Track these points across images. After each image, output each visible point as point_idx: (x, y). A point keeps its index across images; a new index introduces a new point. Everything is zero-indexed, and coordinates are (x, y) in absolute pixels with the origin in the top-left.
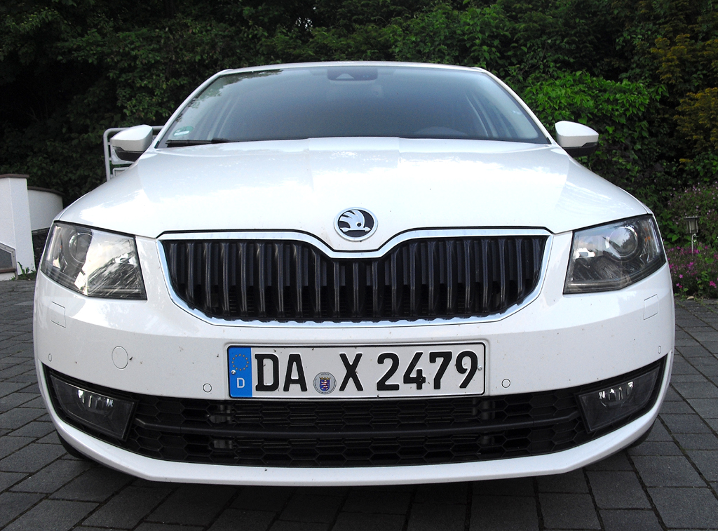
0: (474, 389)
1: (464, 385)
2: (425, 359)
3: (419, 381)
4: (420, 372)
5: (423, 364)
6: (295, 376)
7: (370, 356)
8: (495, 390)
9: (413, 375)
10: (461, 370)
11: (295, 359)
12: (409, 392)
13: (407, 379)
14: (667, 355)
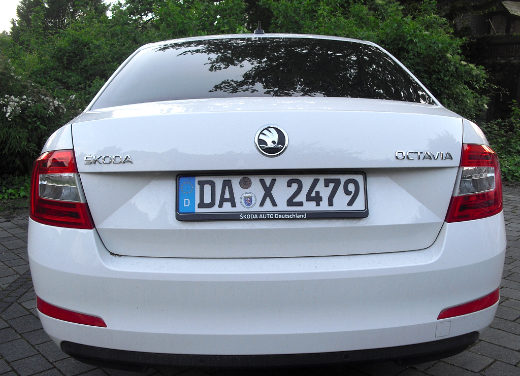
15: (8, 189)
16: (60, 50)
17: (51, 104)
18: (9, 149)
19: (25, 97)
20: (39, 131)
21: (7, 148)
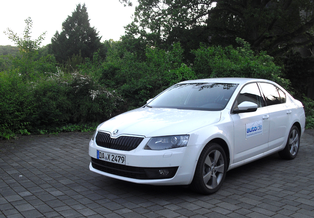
0: (124, 164)
1: (122, 163)
2: (117, 157)
7: (111, 155)
8: (127, 165)
10: (122, 160)
11: (103, 153)
12: (115, 162)
13: (115, 160)
14: (178, 167)
15: (90, 127)
16: (105, 71)
17: (108, 94)
18: (92, 111)
19: (98, 91)
20: (103, 104)
21: (91, 111)
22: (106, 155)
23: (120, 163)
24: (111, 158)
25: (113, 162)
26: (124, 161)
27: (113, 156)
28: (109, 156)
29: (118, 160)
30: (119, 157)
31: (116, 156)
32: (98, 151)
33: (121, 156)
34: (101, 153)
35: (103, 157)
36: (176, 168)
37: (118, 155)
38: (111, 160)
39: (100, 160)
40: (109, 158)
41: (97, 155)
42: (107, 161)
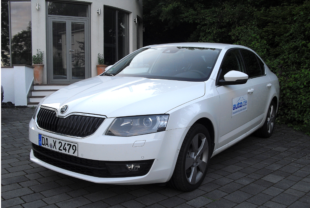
0: (75, 155)
1: (74, 153)
2: (66, 145)
3: (65, 150)
4: (66, 147)
5: (66, 146)
6: (47, 143)
7: (58, 141)
8: (80, 156)
9: (65, 148)
10: (73, 149)
11: (47, 139)
12: (63, 152)
13: (64, 149)
14: (153, 160)
22: (50, 141)
23: (71, 153)
24: (58, 146)
25: (60, 151)
26: (76, 151)
27: (60, 143)
28: (55, 143)
29: (67, 149)
30: (69, 146)
31: (65, 143)
32: (40, 135)
33: (72, 144)
34: (43, 138)
35: (46, 144)
36: (151, 162)
37: (67, 143)
38: (57, 148)
39: (43, 148)
40: (55, 145)
41: (39, 140)
42: (52, 149)
